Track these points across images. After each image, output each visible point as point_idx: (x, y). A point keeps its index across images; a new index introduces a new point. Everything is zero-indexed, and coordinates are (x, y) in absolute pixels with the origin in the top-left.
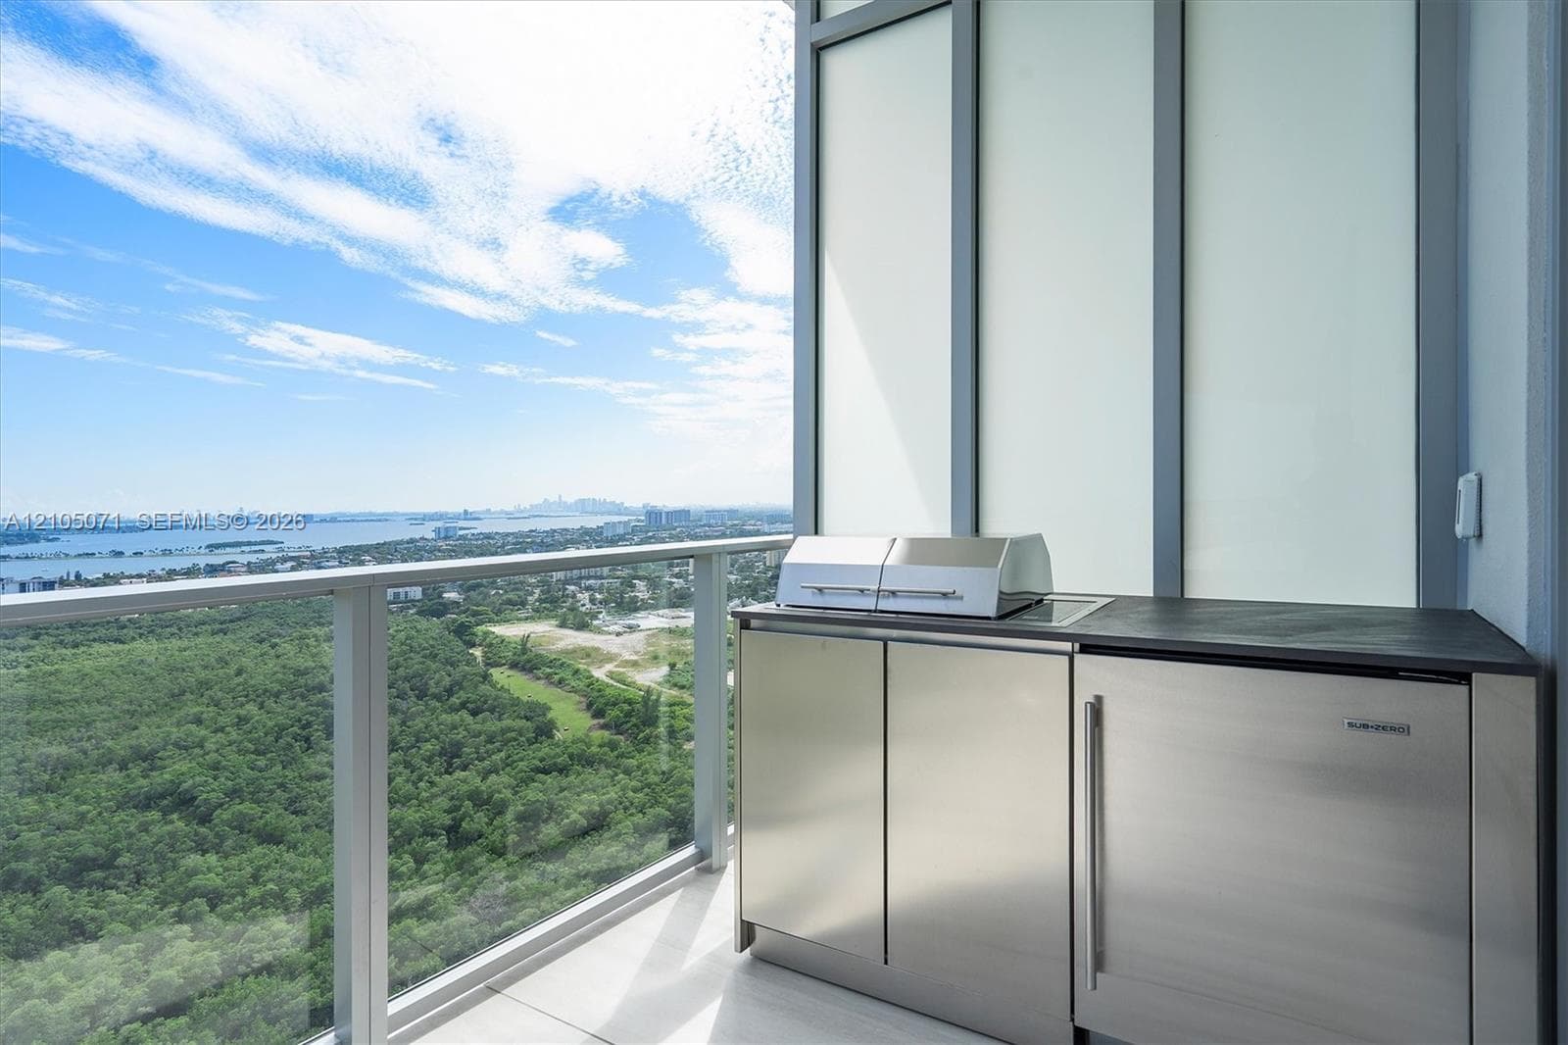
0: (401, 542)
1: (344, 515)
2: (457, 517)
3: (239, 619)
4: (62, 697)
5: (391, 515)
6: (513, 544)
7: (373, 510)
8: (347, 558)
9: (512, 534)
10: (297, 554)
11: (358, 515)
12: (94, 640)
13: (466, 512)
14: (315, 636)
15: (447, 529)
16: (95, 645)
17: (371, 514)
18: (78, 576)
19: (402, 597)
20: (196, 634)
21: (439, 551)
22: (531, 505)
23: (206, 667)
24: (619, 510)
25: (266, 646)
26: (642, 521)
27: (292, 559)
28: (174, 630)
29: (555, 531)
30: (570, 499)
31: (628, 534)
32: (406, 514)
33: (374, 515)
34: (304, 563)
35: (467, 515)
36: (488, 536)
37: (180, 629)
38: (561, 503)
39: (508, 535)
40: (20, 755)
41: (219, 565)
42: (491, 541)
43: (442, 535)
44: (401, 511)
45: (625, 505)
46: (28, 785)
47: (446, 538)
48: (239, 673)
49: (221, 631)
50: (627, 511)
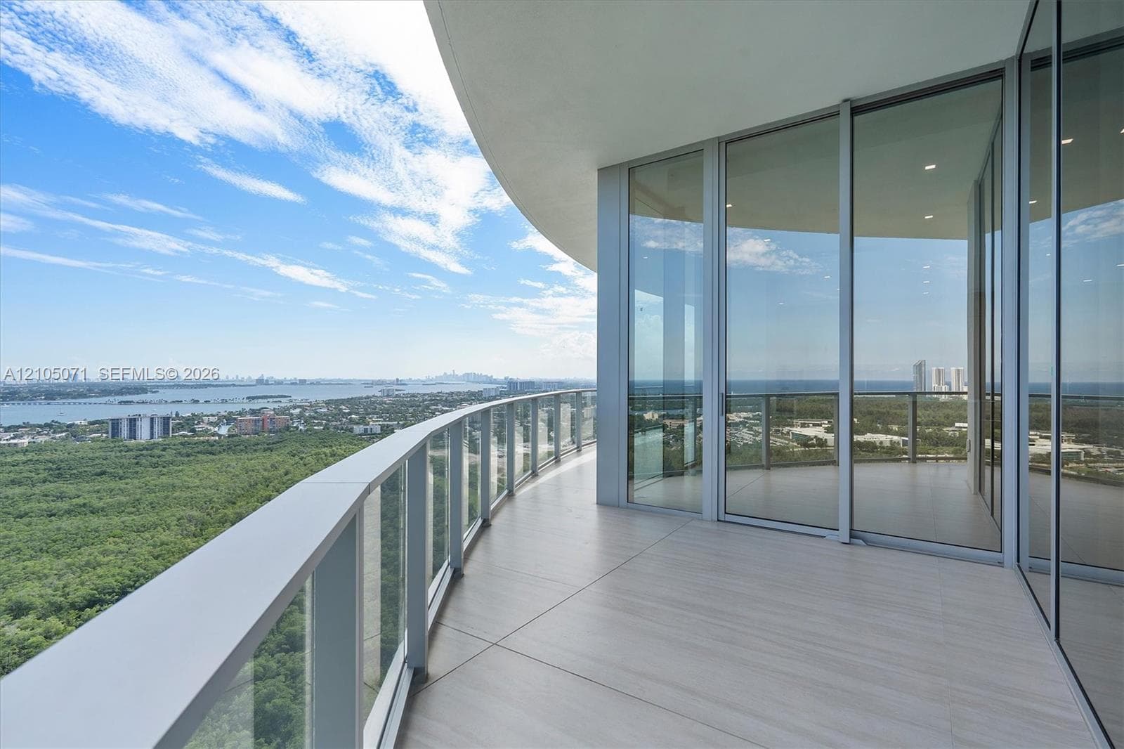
0: (362, 398)
1: (324, 380)
2: (392, 383)
3: (278, 442)
4: (190, 485)
5: (351, 380)
6: (429, 400)
7: (341, 378)
8: (331, 407)
9: (428, 394)
10: (301, 404)
11: (332, 380)
12: (198, 452)
13: (397, 379)
14: (325, 453)
15: (388, 390)
16: (199, 455)
18: (177, 414)
19: (369, 432)
20: (255, 450)
21: (386, 404)
22: (436, 377)
23: (265, 470)
24: (491, 381)
25: (297, 458)
26: (505, 388)
27: (299, 407)
28: (242, 447)
29: (453, 393)
30: (460, 373)
31: (498, 396)
32: (360, 380)
33: (342, 381)
34: (306, 409)
35: (398, 382)
36: (413, 396)
37: (246, 447)
38: (454, 376)
39: (425, 395)
40: (178, 516)
41: (257, 410)
42: (416, 399)
43: (386, 395)
44: (358, 378)
45: (494, 378)
46: (185, 532)
47: (388, 396)
48: (286, 474)
49: (269, 449)
50: (495, 382)
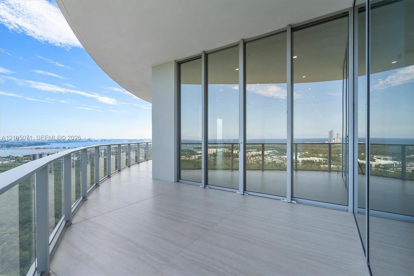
17: (119, 140)
